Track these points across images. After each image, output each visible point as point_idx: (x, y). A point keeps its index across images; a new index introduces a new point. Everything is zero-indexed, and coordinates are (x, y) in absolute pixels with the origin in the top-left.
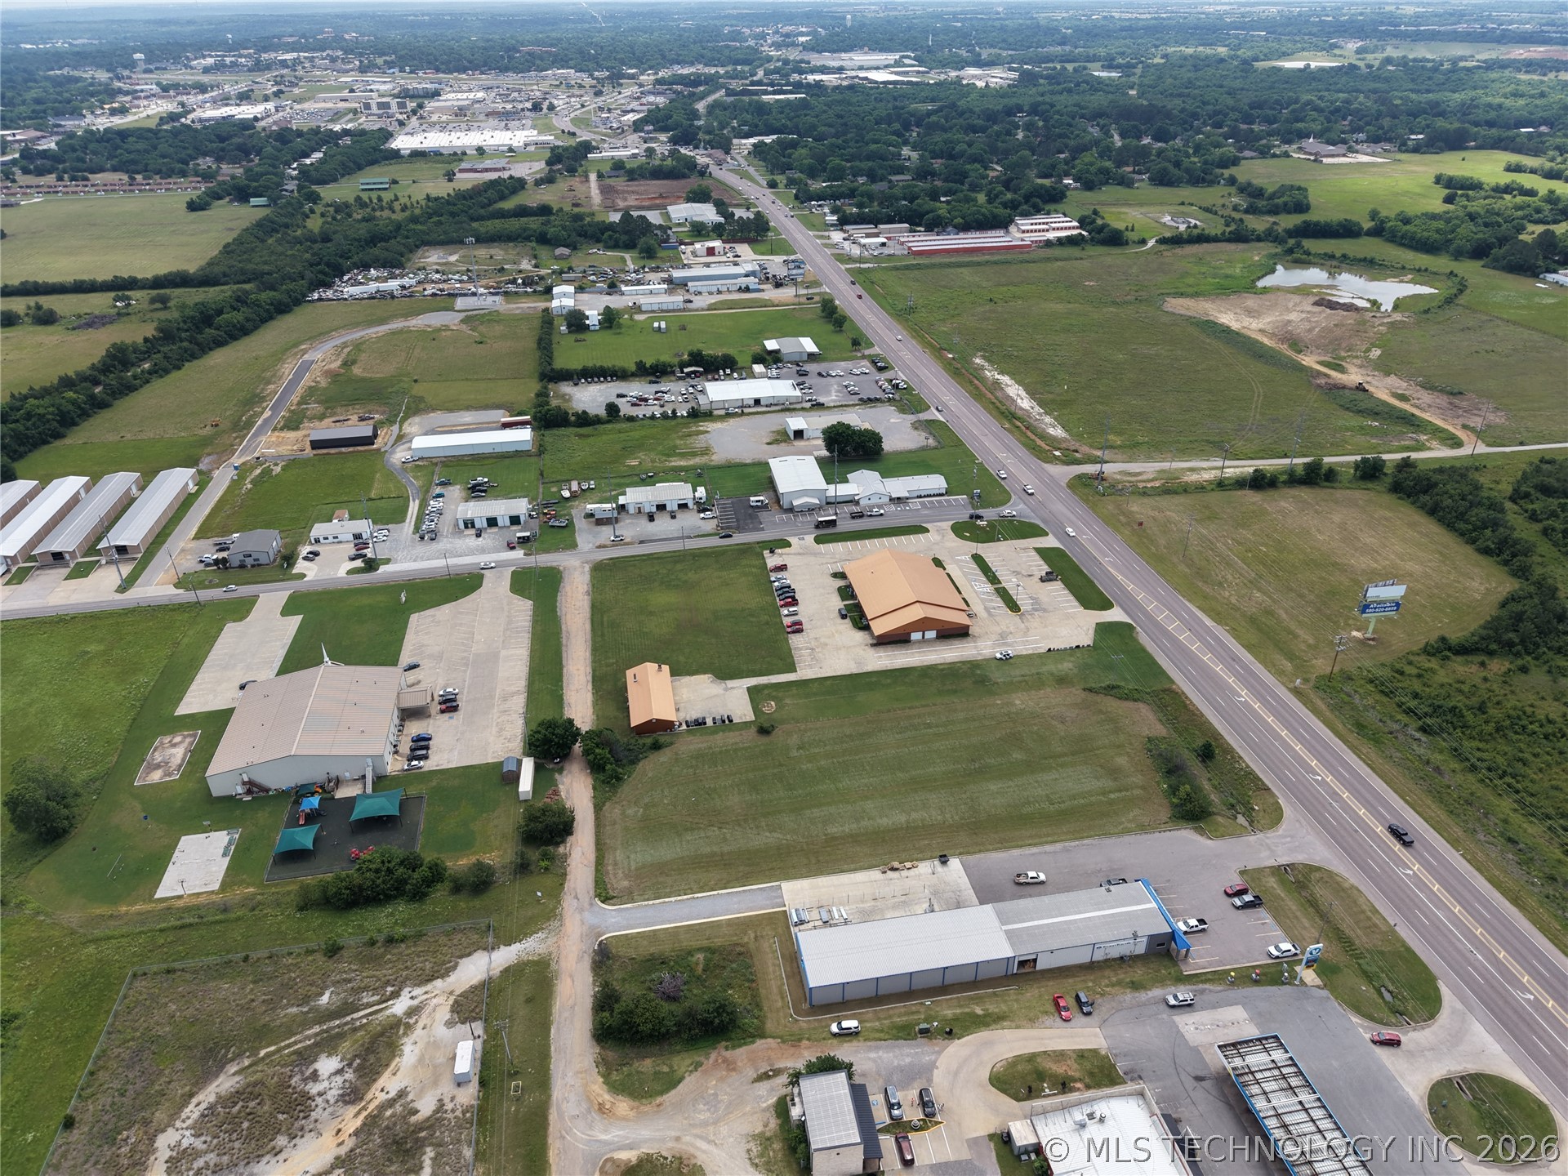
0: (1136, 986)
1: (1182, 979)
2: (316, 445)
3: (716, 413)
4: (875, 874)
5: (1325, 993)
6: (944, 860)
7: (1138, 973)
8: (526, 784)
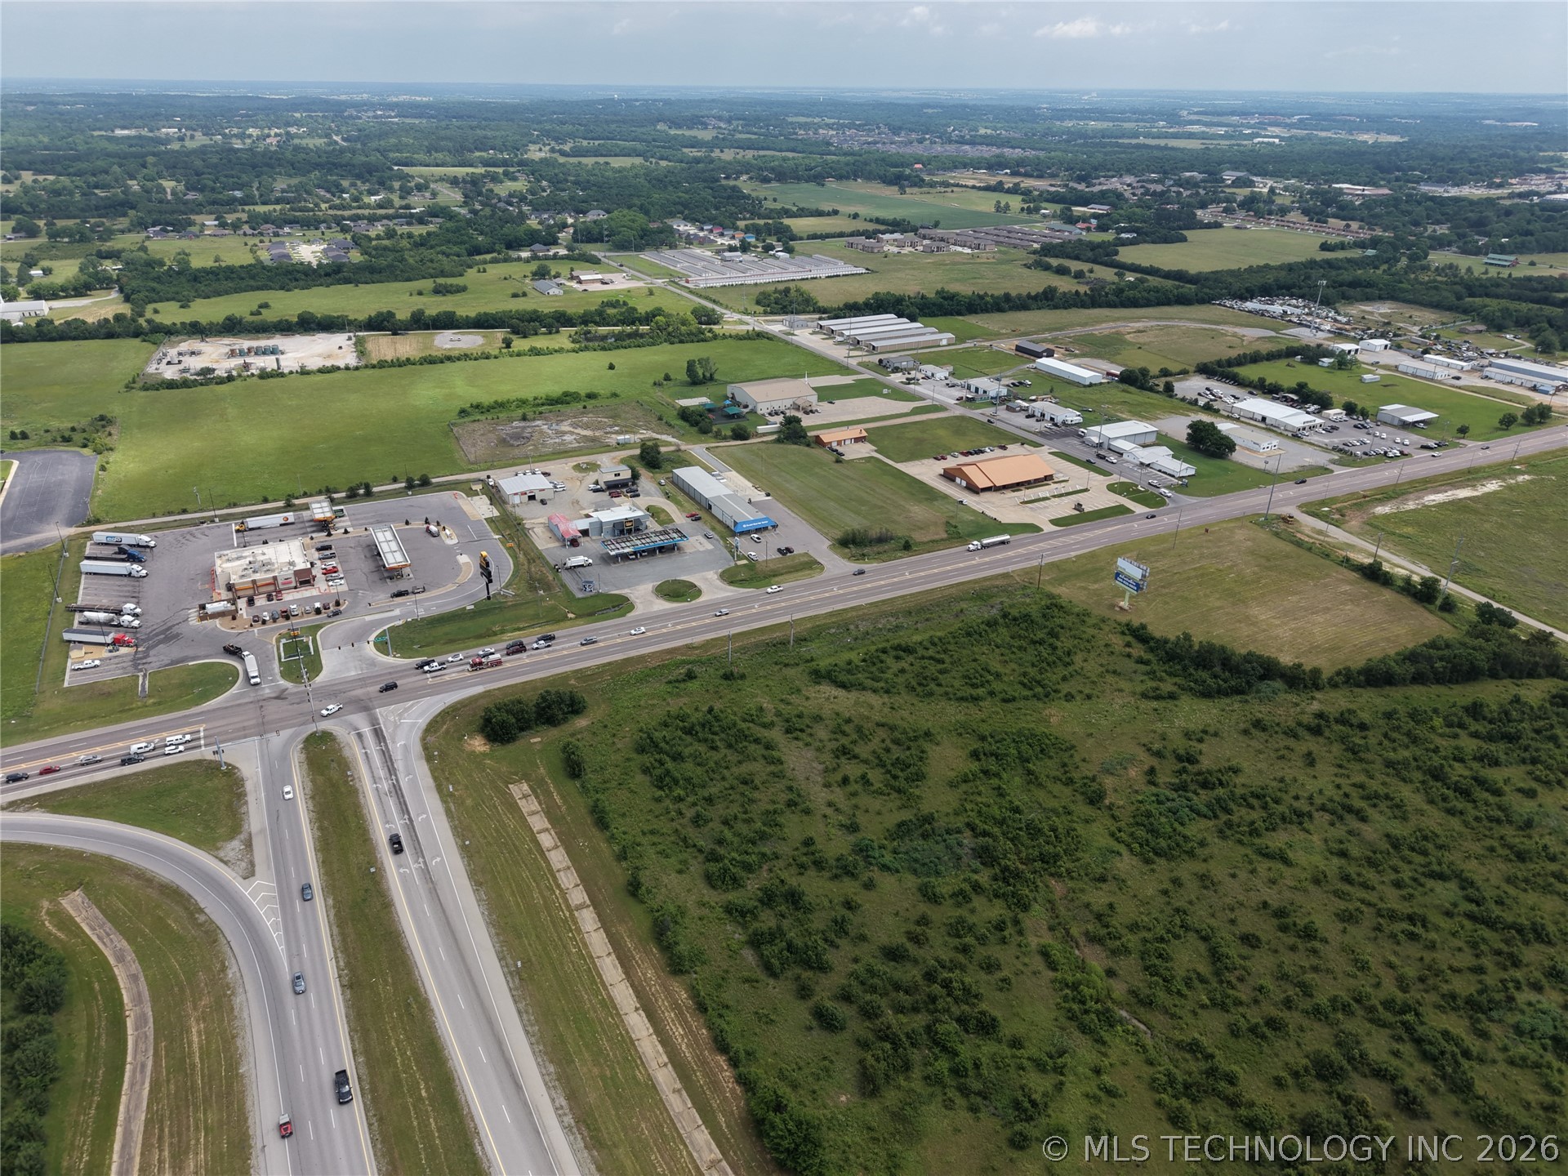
0: (713, 529)
1: (724, 539)
2: (1018, 348)
3: (1222, 412)
4: (750, 485)
5: (733, 564)
6: (768, 495)
7: (718, 527)
8: (761, 429)
